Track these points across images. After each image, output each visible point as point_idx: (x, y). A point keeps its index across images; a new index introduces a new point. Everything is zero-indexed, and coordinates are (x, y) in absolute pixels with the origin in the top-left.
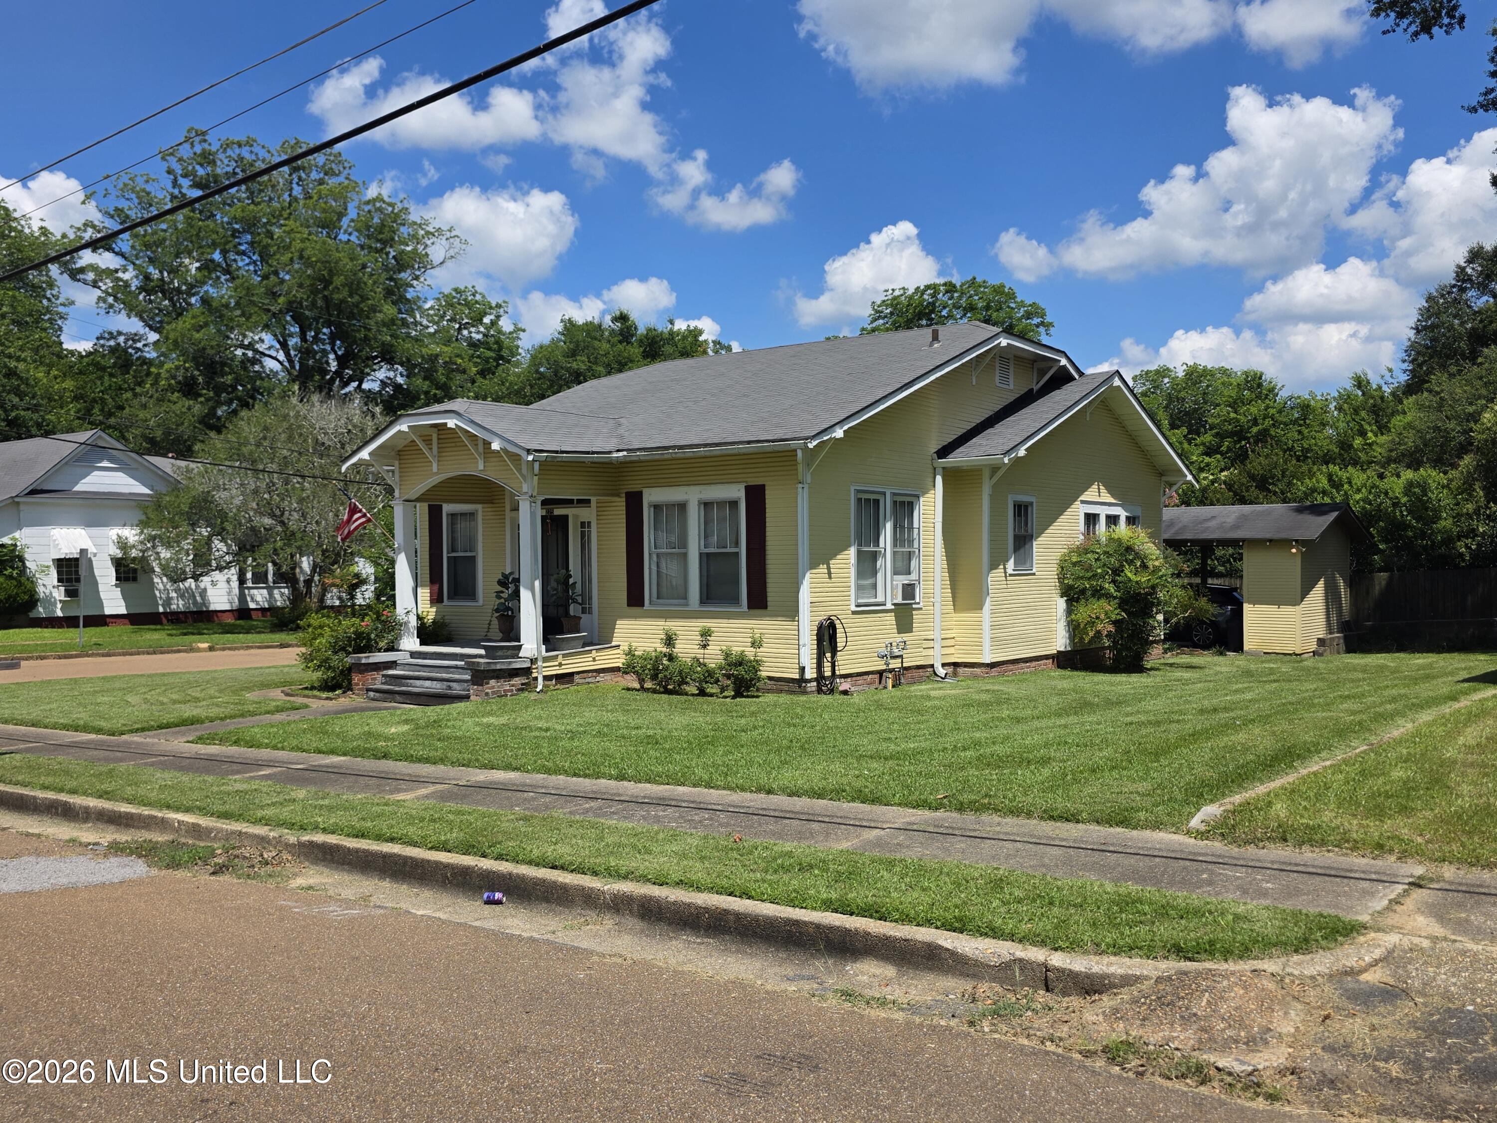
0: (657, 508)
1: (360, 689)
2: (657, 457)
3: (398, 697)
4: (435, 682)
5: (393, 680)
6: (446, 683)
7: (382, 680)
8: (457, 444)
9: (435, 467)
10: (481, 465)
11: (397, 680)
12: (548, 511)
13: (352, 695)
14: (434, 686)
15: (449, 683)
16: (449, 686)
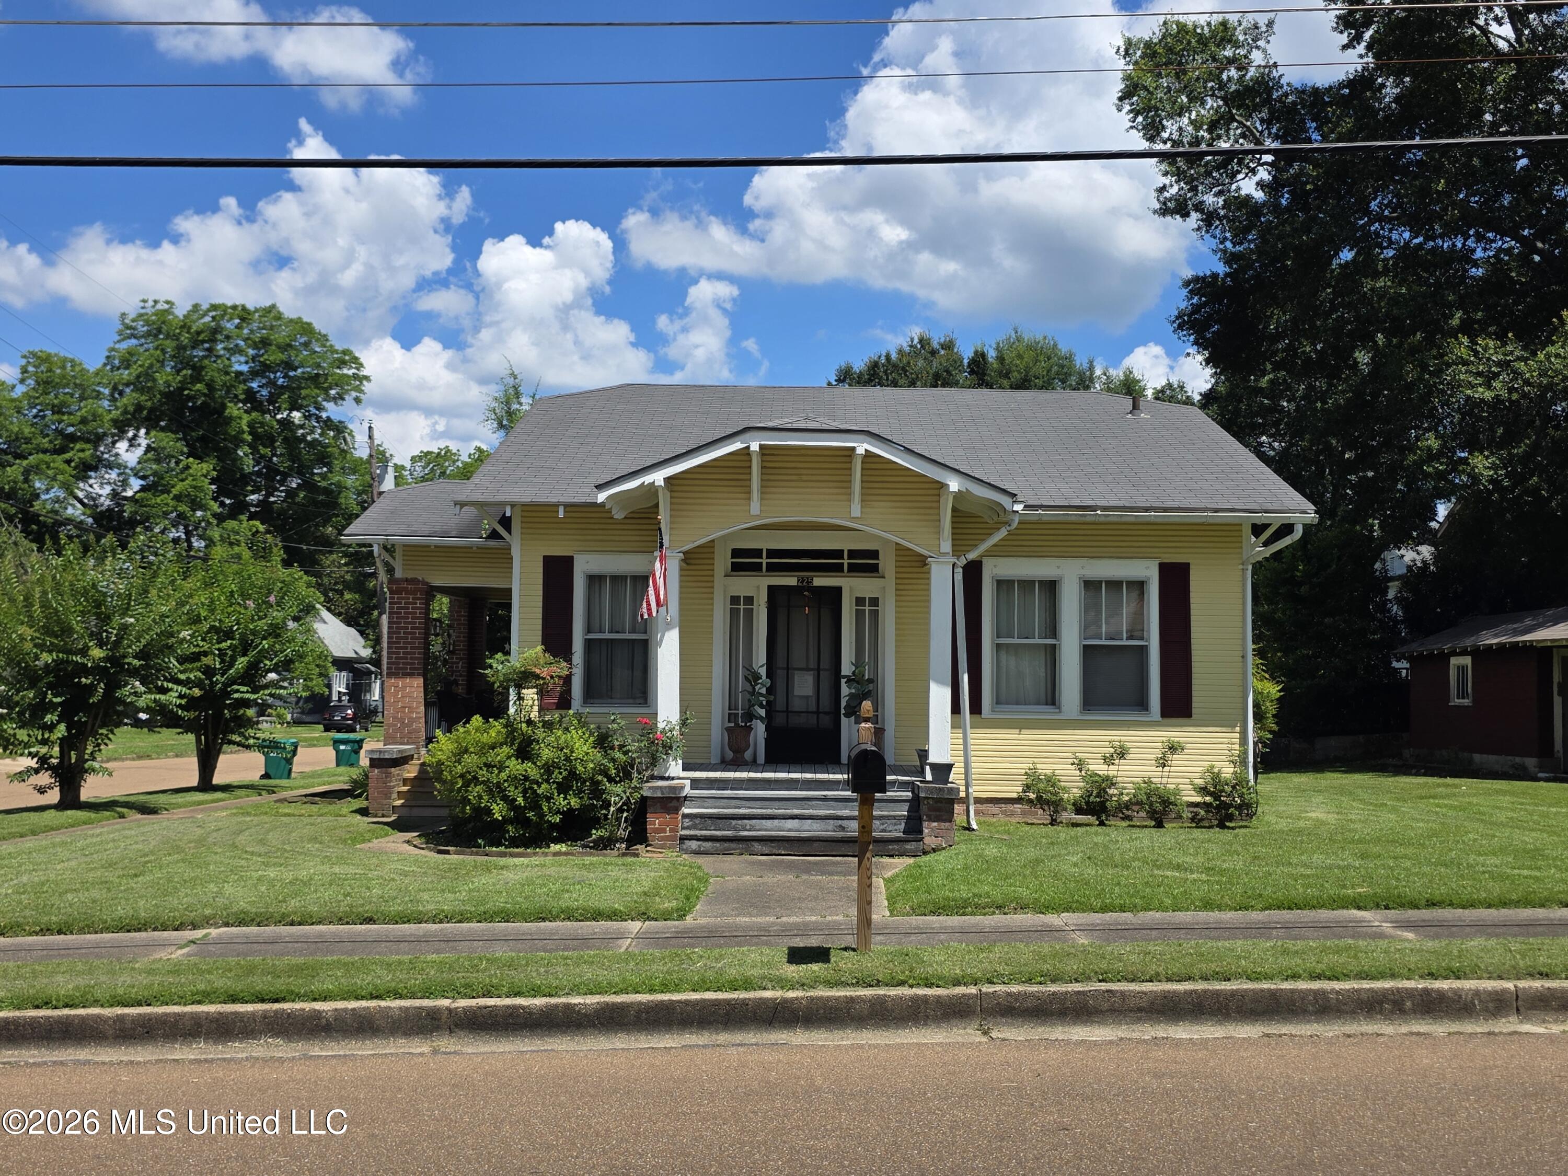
0: (1003, 585)
1: (662, 839)
2: (1073, 519)
3: (757, 846)
4: (810, 821)
5: (709, 822)
6: (831, 822)
7: (687, 822)
8: (804, 478)
9: (755, 506)
10: (856, 511)
11: (719, 821)
12: (801, 580)
13: (649, 848)
14: (806, 827)
15: (840, 822)
16: (841, 826)
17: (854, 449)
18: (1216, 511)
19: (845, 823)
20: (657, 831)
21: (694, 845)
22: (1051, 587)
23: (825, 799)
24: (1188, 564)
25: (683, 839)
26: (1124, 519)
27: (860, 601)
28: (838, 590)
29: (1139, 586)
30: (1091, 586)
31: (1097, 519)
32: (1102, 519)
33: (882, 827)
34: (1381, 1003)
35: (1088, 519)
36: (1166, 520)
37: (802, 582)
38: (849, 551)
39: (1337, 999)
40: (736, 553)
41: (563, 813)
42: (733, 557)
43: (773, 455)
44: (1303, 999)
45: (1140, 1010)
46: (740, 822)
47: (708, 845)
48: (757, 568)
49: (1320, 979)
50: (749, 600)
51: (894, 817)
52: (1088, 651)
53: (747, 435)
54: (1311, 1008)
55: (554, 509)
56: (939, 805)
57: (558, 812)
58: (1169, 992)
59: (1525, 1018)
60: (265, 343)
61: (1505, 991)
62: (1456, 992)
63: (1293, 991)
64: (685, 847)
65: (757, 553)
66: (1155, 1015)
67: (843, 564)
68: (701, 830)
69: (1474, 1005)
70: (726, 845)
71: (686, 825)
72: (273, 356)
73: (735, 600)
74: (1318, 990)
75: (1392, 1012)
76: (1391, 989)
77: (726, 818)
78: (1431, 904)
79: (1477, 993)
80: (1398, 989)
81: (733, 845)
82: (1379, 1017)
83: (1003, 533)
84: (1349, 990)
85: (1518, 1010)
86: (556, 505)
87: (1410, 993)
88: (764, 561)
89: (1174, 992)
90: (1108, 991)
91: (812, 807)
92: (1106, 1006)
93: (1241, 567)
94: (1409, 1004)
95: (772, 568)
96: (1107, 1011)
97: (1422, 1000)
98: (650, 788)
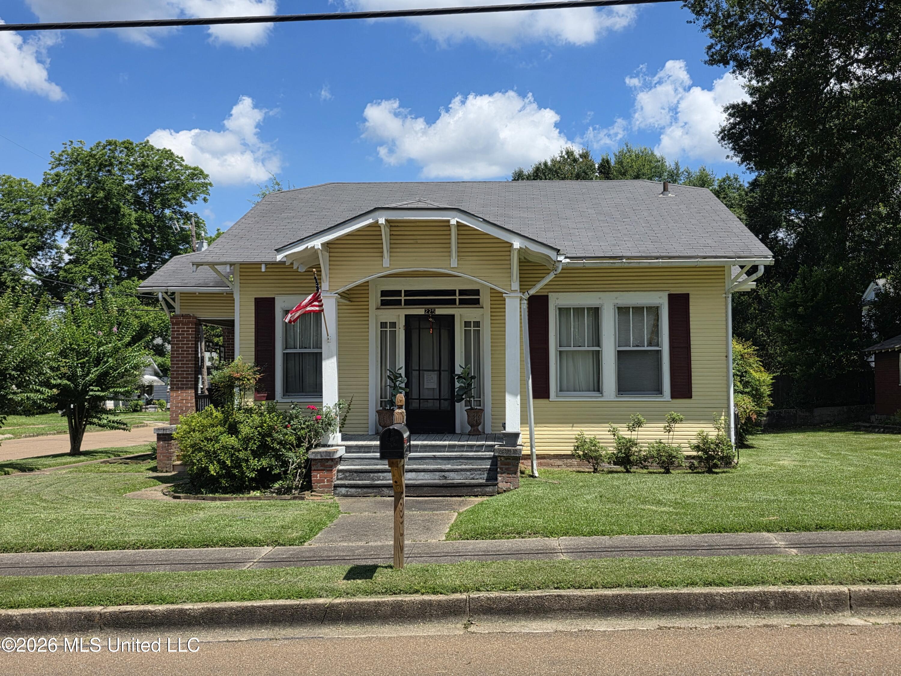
0: (563, 311)
1: (322, 487)
2: (606, 265)
4: (423, 473)
5: (355, 475)
6: (437, 473)
7: (341, 475)
8: (419, 241)
9: (386, 262)
10: (454, 263)
11: (362, 474)
12: (427, 311)
13: (313, 493)
14: (421, 478)
15: (443, 473)
16: (444, 476)
17: (448, 221)
18: (705, 257)
19: (446, 474)
20: (319, 482)
21: (343, 490)
22: (596, 312)
23: (435, 458)
24: (688, 295)
25: (336, 487)
26: (641, 265)
27: (467, 324)
28: (453, 316)
29: (655, 311)
30: (622, 311)
31: (623, 265)
32: (626, 265)
33: (471, 476)
34: (752, 603)
35: (617, 265)
36: (670, 265)
37: (428, 312)
38: (459, 290)
39: (721, 600)
40: (384, 293)
41: (257, 470)
42: (382, 296)
43: (398, 226)
44: (697, 600)
45: (581, 609)
46: (376, 474)
47: (353, 490)
48: (398, 303)
49: (711, 585)
50: (393, 325)
51: (480, 470)
52: (620, 354)
53: (377, 213)
54: (702, 606)
55: (259, 266)
56: (508, 461)
57: (254, 470)
58: (601, 596)
59: (856, 612)
60: (144, 166)
61: (841, 593)
62: (806, 594)
63: (689, 595)
64: (337, 492)
65: (398, 293)
66: (592, 613)
67: (455, 299)
68: (350, 480)
69: (820, 604)
70: (365, 490)
71: (340, 477)
72: (149, 174)
73: (383, 325)
74: (707, 594)
75: (760, 609)
76: (759, 593)
77: (366, 472)
78: (819, 527)
79: (821, 595)
80: (764, 592)
81: (370, 490)
82: (750, 612)
83: (551, 276)
84: (729, 594)
85: (851, 607)
86: (260, 264)
87: (773, 595)
88: (403, 298)
89: (605, 596)
90: (558, 596)
91: (427, 464)
92: (557, 607)
93: (724, 295)
94: (772, 603)
95: (408, 303)
96: (558, 610)
97: (782, 600)
98: (313, 453)
